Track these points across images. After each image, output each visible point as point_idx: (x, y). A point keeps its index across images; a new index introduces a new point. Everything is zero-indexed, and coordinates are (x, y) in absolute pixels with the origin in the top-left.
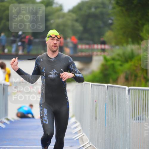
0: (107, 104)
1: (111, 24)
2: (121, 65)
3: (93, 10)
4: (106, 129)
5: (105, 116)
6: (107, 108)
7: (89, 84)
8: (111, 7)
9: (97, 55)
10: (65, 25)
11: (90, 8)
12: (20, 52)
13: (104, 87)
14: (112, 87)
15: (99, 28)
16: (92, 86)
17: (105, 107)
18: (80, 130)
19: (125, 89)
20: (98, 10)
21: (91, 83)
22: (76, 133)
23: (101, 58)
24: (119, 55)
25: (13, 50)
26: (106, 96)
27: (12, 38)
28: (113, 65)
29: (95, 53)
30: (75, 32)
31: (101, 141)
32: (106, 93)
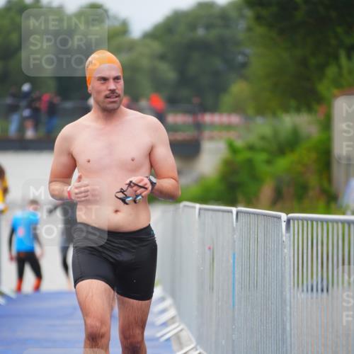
0: (236, 256)
1: (244, 65)
2: (269, 162)
3: (201, 32)
5: (234, 284)
6: (236, 264)
7: (194, 208)
8: (242, 25)
9: (212, 138)
10: (134, 68)
12: (30, 134)
13: (230, 214)
16: (202, 211)
17: (232, 261)
18: (173, 318)
19: (279, 218)
20: (214, 34)
21: (198, 206)
22: (165, 324)
23: (222, 145)
24: (263, 138)
25: (13, 128)
26: (233, 235)
28: (250, 162)
29: (207, 133)
31: (223, 342)
32: (233, 228)
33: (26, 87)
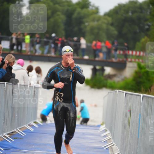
0: (141, 115)
1: (148, 30)
4: (139, 141)
5: (139, 128)
6: (141, 119)
9: (131, 62)
10: (99, 28)
11: (127, 12)
13: (140, 97)
14: (149, 97)
15: (135, 33)
17: (139, 117)
18: (110, 139)
20: (135, 15)
21: (125, 92)
23: (135, 65)
27: (45, 40)
29: (129, 60)
30: (109, 36)
31: (132, 152)
32: (141, 103)
33: (53, 35)
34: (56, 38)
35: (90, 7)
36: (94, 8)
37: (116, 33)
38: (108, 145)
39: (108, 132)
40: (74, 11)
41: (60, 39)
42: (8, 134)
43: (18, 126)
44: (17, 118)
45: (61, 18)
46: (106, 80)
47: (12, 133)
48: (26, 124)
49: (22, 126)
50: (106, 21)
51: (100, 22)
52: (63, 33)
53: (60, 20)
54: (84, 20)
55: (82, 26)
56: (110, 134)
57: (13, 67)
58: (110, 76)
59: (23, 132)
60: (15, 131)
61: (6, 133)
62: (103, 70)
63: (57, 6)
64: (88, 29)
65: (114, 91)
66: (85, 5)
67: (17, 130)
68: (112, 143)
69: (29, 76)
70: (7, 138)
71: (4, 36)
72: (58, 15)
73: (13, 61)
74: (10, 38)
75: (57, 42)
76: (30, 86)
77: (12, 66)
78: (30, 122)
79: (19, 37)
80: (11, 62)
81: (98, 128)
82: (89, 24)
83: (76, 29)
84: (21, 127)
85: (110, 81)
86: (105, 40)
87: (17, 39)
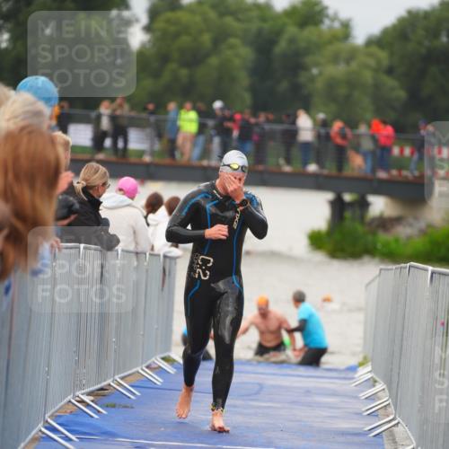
3: (444, 40)
21: (430, 269)
33: (218, 105)
34: (227, 113)
35: (327, 22)
36: (337, 25)
37: (402, 94)
38: (381, 424)
39: (380, 386)
40: (279, 33)
41: (238, 117)
42: (89, 394)
43: (117, 371)
44: (114, 346)
45: (240, 55)
46: (374, 233)
47: (102, 389)
48: (142, 363)
49: (130, 369)
50: (372, 62)
51: (354, 65)
52: (247, 98)
53: (237, 62)
54: (308, 60)
55: (302, 78)
56: (387, 390)
57: (101, 200)
58: (384, 223)
59: (132, 386)
60: (109, 385)
61: (83, 392)
62: (364, 205)
63: (229, 20)
64: (319, 84)
65: (398, 266)
66: (310, 15)
67: (115, 380)
68: (391, 417)
69: (148, 225)
70: (88, 405)
71: (78, 111)
72: (232, 47)
73: (103, 181)
74: (93, 114)
75: (229, 124)
76: (151, 255)
77: (100, 196)
78: (153, 359)
79: (118, 112)
80: (98, 186)
81: (350, 375)
82: (322, 72)
83: (284, 86)
84: (126, 374)
85: (383, 237)
86: (368, 115)
87: (113, 118)
